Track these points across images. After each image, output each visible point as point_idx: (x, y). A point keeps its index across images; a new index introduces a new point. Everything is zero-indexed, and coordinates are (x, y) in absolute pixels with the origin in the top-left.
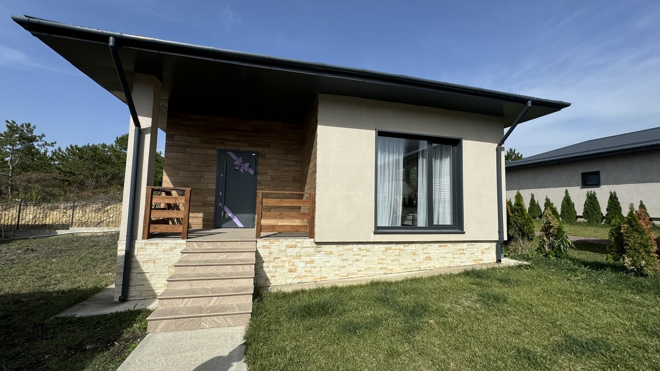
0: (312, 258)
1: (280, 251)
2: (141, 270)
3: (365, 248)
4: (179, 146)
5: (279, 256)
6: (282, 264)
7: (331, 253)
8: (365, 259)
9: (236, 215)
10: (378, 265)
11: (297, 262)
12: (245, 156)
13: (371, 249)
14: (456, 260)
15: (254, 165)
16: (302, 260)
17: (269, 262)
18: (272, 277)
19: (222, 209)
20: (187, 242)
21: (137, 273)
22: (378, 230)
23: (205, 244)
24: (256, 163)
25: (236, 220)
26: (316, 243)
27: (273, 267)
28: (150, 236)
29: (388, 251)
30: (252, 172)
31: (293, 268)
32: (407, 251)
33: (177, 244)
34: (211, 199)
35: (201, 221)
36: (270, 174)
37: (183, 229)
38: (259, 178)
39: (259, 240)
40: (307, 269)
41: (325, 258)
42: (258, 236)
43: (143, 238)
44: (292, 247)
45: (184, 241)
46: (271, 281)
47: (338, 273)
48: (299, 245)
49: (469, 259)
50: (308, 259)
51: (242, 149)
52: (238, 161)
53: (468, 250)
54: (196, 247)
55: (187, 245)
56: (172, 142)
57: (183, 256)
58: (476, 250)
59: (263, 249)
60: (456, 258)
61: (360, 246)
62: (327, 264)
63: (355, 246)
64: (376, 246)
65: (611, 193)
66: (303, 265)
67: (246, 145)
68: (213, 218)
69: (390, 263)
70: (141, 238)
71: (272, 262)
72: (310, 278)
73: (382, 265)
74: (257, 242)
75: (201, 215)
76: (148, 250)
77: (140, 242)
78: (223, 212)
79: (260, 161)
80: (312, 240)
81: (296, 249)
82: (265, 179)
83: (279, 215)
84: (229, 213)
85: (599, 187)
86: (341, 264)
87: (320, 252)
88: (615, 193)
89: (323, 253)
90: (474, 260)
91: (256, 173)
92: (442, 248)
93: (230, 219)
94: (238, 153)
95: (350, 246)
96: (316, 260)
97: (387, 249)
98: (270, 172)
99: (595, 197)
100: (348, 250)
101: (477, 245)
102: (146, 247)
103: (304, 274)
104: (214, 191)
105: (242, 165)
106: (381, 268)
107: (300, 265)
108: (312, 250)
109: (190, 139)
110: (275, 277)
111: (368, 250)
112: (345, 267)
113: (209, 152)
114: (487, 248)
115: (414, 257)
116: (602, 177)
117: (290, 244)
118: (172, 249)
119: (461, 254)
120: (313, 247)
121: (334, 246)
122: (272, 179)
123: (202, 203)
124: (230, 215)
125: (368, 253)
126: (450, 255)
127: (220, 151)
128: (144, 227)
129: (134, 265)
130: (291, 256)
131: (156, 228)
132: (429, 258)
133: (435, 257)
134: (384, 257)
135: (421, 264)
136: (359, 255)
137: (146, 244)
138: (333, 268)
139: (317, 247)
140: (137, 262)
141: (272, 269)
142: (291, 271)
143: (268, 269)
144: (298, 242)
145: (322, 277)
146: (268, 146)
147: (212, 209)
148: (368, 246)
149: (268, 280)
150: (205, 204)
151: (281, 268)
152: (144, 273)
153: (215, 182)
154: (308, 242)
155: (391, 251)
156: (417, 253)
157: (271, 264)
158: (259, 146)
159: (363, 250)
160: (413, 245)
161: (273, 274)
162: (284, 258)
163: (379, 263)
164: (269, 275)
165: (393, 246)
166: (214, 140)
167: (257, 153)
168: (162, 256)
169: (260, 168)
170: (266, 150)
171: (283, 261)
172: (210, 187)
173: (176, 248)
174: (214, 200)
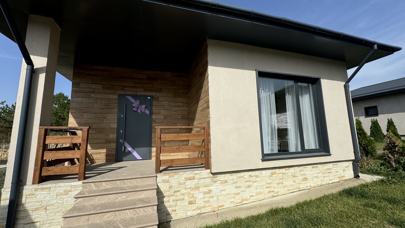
0: (210, 188)
1: (179, 184)
2: (31, 219)
3: (254, 175)
4: (84, 92)
5: (179, 189)
6: (181, 197)
7: (226, 182)
8: (255, 184)
9: (136, 149)
10: (266, 189)
11: (195, 192)
12: (142, 99)
13: (260, 175)
14: (325, 179)
15: (150, 106)
16: (201, 191)
17: (169, 196)
18: (173, 211)
19: (123, 144)
20: (83, 183)
21: (25, 224)
22: (266, 157)
23: (104, 183)
24: (151, 105)
25: (135, 154)
26: (213, 174)
27: (173, 201)
28: (42, 179)
29: (273, 176)
30: (147, 112)
31: (191, 200)
32: (288, 174)
33: (73, 187)
34: (113, 136)
35: (104, 156)
36: (163, 113)
37: (79, 170)
38: (154, 117)
39: (159, 175)
40: (206, 200)
41: (221, 187)
42: (158, 171)
43: (33, 183)
44: (190, 180)
45: (80, 183)
46: (172, 216)
47: (233, 200)
48: (197, 176)
49: (335, 176)
50: (206, 190)
51: (139, 94)
52: (136, 103)
53: (333, 169)
54: (94, 188)
55: (84, 187)
56: (78, 89)
57: (77, 201)
58: (339, 168)
59: (162, 184)
60: (326, 177)
61: (250, 173)
62: (223, 193)
63: (246, 173)
64: (264, 172)
65: (388, 119)
66: (201, 196)
67: (143, 90)
68: (115, 153)
69: (276, 186)
70: (31, 182)
71: (172, 196)
72: (208, 208)
73: (270, 189)
74: (156, 177)
75: (104, 151)
76: (39, 196)
77: (29, 188)
78: (123, 147)
79: (155, 103)
80: (209, 171)
81: (195, 180)
82: (159, 118)
83: (176, 149)
84: (129, 148)
85: (377, 116)
86: (236, 191)
88: (391, 119)
89: (218, 182)
90: (339, 178)
91: (151, 113)
92: (314, 169)
93: (130, 153)
94: (135, 97)
95: (242, 174)
96: (213, 190)
97: (272, 174)
98: (163, 112)
99: (377, 123)
100: (240, 177)
101: (339, 164)
102: (36, 193)
103: (203, 204)
104: (116, 130)
105: (139, 106)
106: (269, 192)
107: (199, 196)
108: (209, 181)
109: (94, 86)
110: (175, 211)
111: (257, 176)
112: (239, 194)
113: (111, 96)
114: (346, 166)
115: (294, 179)
116: (379, 110)
117: (189, 176)
118: (66, 193)
119: (329, 173)
120: (210, 177)
121: (229, 175)
122: (165, 117)
123: (105, 140)
124: (130, 149)
125: (258, 179)
126: (321, 174)
127: (120, 95)
128: (35, 171)
129: (21, 215)
130: (190, 188)
131: (49, 170)
132: (305, 179)
133: (310, 177)
134: (271, 181)
135: (300, 184)
136: (250, 181)
137: (36, 190)
138: (228, 196)
139: (213, 177)
140: (26, 211)
141: (172, 204)
142: (191, 203)
143: (169, 204)
144: (196, 174)
145: (219, 206)
146: (160, 91)
147: (114, 145)
148: (257, 173)
149: (169, 214)
150: (108, 141)
151: (181, 201)
152: (33, 223)
153: (116, 122)
154: (205, 172)
155: (276, 175)
156: (296, 175)
157: (172, 198)
158: (154, 91)
159: (253, 177)
160: (293, 168)
161: (173, 209)
162: (184, 191)
163: (267, 188)
164: (170, 210)
165: (277, 171)
166: (115, 86)
167: (152, 97)
168: (55, 201)
169: (154, 109)
170: (158, 94)
171: (183, 194)
172: (112, 126)
173: (70, 191)
174: (116, 137)
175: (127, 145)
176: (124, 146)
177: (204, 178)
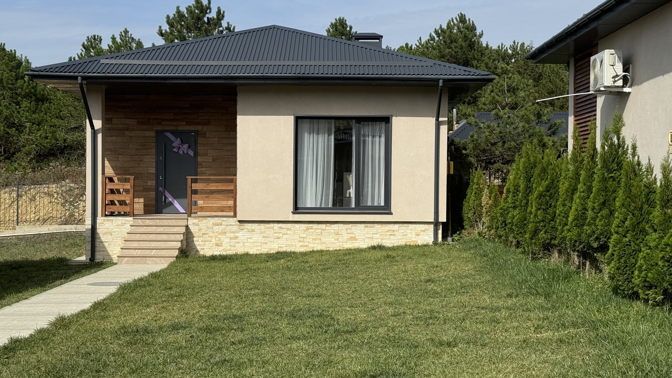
0: (236, 235)
1: (208, 228)
3: (285, 227)
4: (117, 130)
5: (207, 232)
6: (210, 239)
7: (253, 231)
8: (286, 236)
9: (177, 199)
11: (222, 237)
12: (183, 136)
13: (292, 228)
15: (194, 146)
16: (227, 236)
17: (199, 237)
18: (201, 249)
19: (163, 193)
20: (133, 219)
21: (100, 242)
22: (298, 210)
23: (147, 220)
24: (196, 143)
25: (177, 204)
26: (239, 222)
27: (202, 241)
28: (107, 214)
29: (309, 230)
31: (218, 242)
32: (329, 231)
33: (127, 221)
34: (152, 183)
35: (143, 206)
36: (211, 154)
37: (130, 209)
38: (199, 159)
39: (189, 218)
40: (231, 244)
41: (248, 234)
42: (189, 215)
43: (102, 216)
44: (218, 225)
45: (131, 219)
46: (201, 253)
47: (260, 248)
48: (224, 223)
49: (400, 240)
50: (232, 235)
51: (180, 128)
52: (177, 142)
53: (399, 231)
54: (141, 222)
55: (134, 222)
56: (110, 126)
57: (132, 228)
58: (409, 231)
59: (193, 226)
61: (280, 225)
62: (249, 240)
63: (276, 225)
64: (297, 226)
66: (228, 240)
67: (185, 123)
68: (154, 203)
71: (201, 237)
74: (188, 220)
75: (142, 200)
76: (106, 225)
77: (100, 219)
78: (163, 197)
79: (200, 140)
80: (235, 219)
81: (222, 226)
82: (207, 160)
83: (206, 197)
84: (170, 197)
86: (263, 240)
87: (243, 229)
89: (245, 230)
90: (407, 242)
91: (196, 154)
93: (171, 204)
94: (176, 134)
95: (271, 225)
96: (239, 237)
98: (212, 152)
100: (269, 228)
102: (105, 223)
103: (228, 248)
104: (154, 176)
105: (181, 146)
106: (301, 246)
107: (225, 240)
108: (235, 228)
109: (128, 121)
110: (204, 249)
111: (289, 229)
112: (266, 243)
113: (148, 134)
114: (423, 229)
115: (337, 237)
117: (216, 223)
118: (123, 224)
120: (237, 225)
121: (256, 224)
122: (214, 160)
123: (142, 188)
124: (170, 200)
125: (289, 232)
126: (377, 236)
127: (157, 132)
128: (102, 208)
130: (217, 232)
131: (110, 208)
132: (353, 239)
133: (360, 237)
134: (305, 236)
135: (345, 243)
136: (280, 233)
137: (104, 220)
138: (255, 244)
139: (241, 225)
140: (98, 233)
141: (201, 243)
142: (217, 245)
143: (198, 243)
144: (223, 221)
146: (208, 123)
147: (153, 194)
148: (289, 225)
150: (147, 189)
151: (209, 242)
152: (102, 242)
153: (155, 166)
154: (233, 221)
155: (313, 230)
156: (340, 233)
157: (201, 239)
158: (199, 124)
159: (283, 229)
160: (336, 225)
161: (202, 247)
162: (211, 234)
163: (300, 241)
164: (199, 248)
165: (315, 226)
166: (151, 120)
167: (197, 132)
168: (116, 230)
169: (200, 149)
170: (205, 128)
171: (211, 237)
172: (149, 171)
173: (125, 224)
174: (155, 185)
175: (168, 195)
176: (165, 196)
177: (231, 225)
